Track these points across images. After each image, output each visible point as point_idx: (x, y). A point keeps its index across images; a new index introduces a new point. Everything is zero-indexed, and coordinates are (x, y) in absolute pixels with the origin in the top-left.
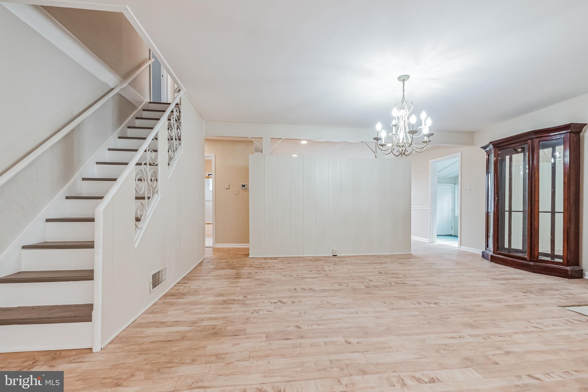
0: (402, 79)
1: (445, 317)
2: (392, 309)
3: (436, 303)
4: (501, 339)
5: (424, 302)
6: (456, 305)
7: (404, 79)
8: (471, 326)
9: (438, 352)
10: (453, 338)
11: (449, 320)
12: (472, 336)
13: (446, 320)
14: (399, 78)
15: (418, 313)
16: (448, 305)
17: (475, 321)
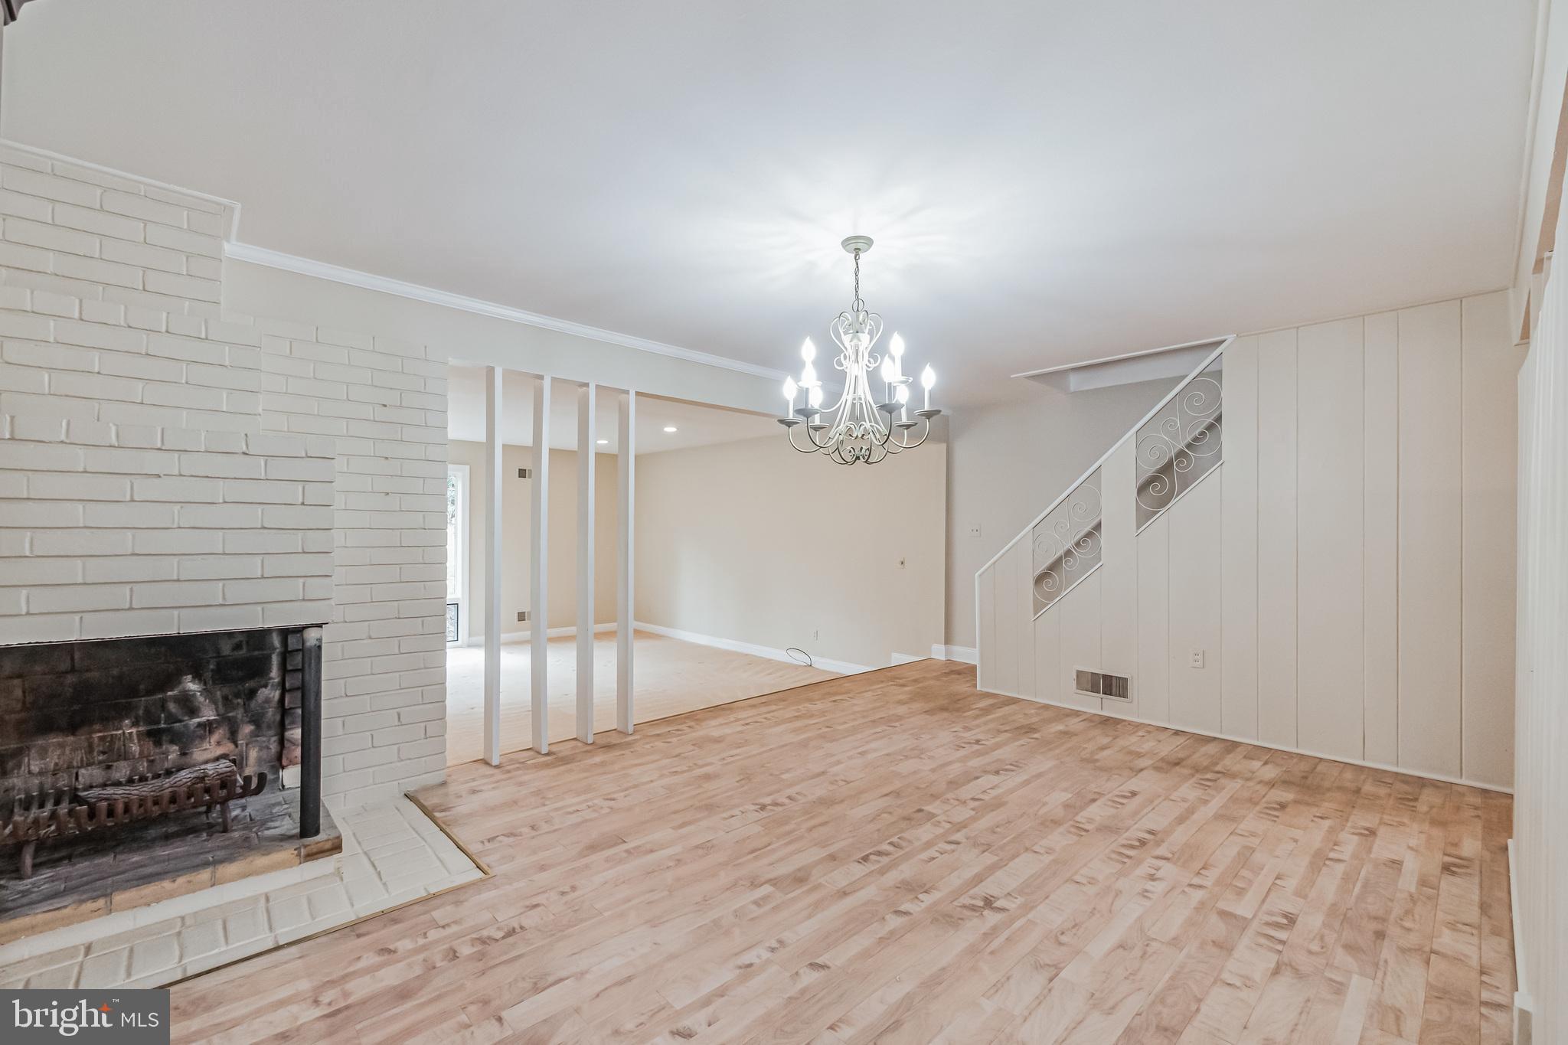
0: (854, 246)
1: (743, 782)
2: (823, 772)
3: (763, 807)
4: (674, 770)
5: (785, 805)
6: (725, 815)
7: (857, 245)
8: (708, 777)
9: (746, 740)
10: (732, 756)
11: (738, 779)
12: (711, 764)
13: (742, 777)
14: (846, 243)
15: (784, 777)
16: (741, 809)
17: (700, 787)
